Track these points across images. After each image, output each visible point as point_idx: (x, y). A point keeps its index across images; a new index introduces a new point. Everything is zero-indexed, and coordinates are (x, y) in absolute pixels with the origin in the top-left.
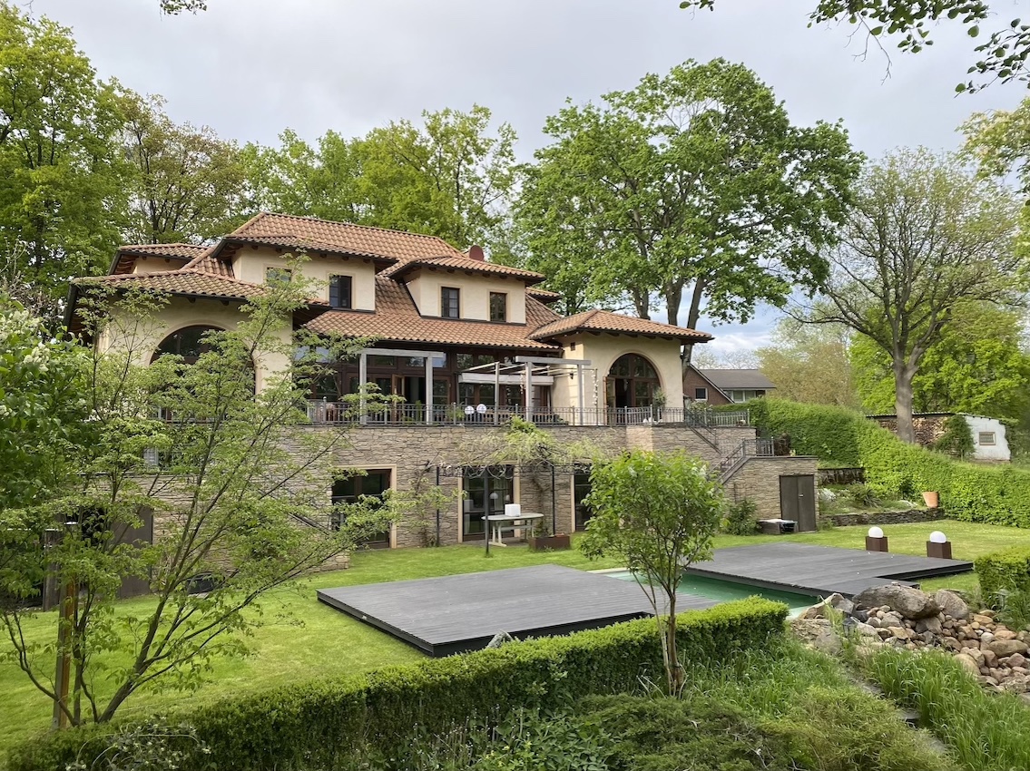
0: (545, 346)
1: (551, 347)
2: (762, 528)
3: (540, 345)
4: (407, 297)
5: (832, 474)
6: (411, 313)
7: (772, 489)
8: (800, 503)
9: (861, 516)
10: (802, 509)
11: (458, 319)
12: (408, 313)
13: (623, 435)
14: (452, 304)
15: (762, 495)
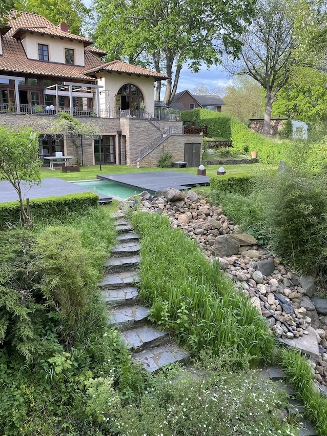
0: (88, 78)
1: (91, 78)
2: (173, 165)
3: (85, 77)
4: (22, 48)
5: (217, 143)
6: (23, 57)
7: (180, 149)
8: (194, 155)
9: (221, 161)
10: (194, 157)
11: (48, 62)
12: (21, 57)
13: (118, 123)
14: (45, 53)
15: (176, 151)
